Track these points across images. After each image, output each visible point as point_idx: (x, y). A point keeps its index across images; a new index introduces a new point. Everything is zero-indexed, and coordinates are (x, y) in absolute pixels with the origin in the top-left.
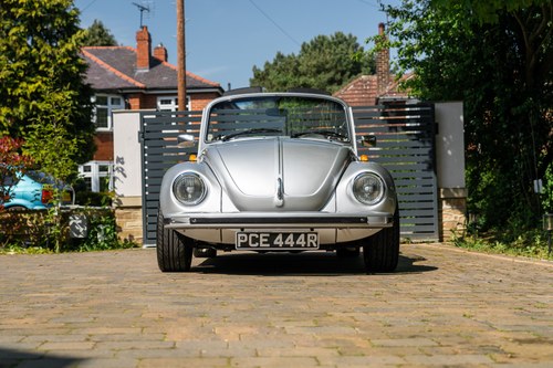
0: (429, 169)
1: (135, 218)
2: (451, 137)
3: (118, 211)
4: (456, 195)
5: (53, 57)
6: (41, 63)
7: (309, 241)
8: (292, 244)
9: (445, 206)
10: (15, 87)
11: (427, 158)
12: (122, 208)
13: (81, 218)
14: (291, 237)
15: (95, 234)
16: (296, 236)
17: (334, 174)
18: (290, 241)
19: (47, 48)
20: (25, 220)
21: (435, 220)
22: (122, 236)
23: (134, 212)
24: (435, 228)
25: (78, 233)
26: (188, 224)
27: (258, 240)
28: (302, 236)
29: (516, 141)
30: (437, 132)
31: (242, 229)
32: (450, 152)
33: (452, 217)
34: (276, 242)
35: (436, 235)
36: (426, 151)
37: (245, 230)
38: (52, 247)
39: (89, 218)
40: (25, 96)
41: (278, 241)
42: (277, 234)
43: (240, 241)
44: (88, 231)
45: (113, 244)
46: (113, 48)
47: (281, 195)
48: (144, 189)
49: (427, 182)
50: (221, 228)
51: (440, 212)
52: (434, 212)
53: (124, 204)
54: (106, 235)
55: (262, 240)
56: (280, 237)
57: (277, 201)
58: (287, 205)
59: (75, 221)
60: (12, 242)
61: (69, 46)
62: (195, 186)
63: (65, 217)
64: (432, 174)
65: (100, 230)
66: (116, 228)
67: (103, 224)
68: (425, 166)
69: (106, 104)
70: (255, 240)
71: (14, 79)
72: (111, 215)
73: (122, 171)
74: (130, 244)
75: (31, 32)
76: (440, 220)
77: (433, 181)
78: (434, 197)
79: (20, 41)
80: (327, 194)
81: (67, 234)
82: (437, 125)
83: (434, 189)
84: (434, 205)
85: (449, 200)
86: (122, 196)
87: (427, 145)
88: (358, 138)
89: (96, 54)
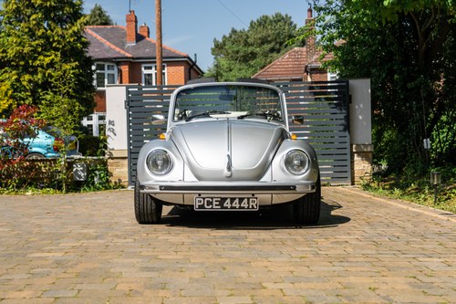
0: (345, 130)
1: (123, 165)
2: (361, 106)
3: (109, 161)
4: (365, 150)
5: (63, 37)
6: (54, 41)
7: (251, 204)
8: (238, 206)
9: (356, 158)
10: (35, 59)
11: (343, 122)
12: (113, 158)
13: (82, 166)
14: (237, 201)
15: (93, 178)
16: (241, 200)
17: (270, 151)
18: (236, 204)
19: (59, 30)
20: (40, 168)
21: (348, 169)
22: (113, 180)
23: (121, 161)
24: (348, 175)
25: (80, 177)
26: (158, 191)
27: (211, 203)
28: (246, 200)
29: (410, 108)
30: (351, 102)
31: (200, 195)
32: (360, 117)
33: (362, 167)
34: (225, 205)
35: (349, 180)
36: (342, 116)
37: (202, 196)
38: (60, 188)
39: (88, 166)
40: (42, 66)
41: (227, 204)
42: (226, 199)
43: (198, 204)
44: (88, 175)
45: (106, 185)
46: (109, 27)
47: (229, 168)
48: (129, 144)
49: (343, 140)
50: (183, 194)
51: (352, 162)
52: (348, 163)
53: (115, 156)
54: (101, 178)
55: (214, 203)
56: (228, 201)
57: (226, 173)
58: (234, 176)
59: (78, 168)
60: (30, 184)
61: (75, 29)
62: (164, 160)
63: (70, 165)
64: (347, 133)
65: (96, 175)
66: (108, 174)
67: (99, 170)
68: (342, 128)
69: (104, 69)
70: (209, 203)
71: (34, 53)
72: (105, 164)
73: (113, 131)
74: (119, 186)
75: (46, 17)
76: (352, 168)
77: (347, 139)
78: (348, 151)
79: (39, 25)
80: (265, 167)
81: (72, 178)
82: (350, 97)
83: (348, 145)
84: (348, 157)
85: (359, 153)
86: (113, 149)
87: (344, 111)
88: (289, 117)
89: (96, 31)
